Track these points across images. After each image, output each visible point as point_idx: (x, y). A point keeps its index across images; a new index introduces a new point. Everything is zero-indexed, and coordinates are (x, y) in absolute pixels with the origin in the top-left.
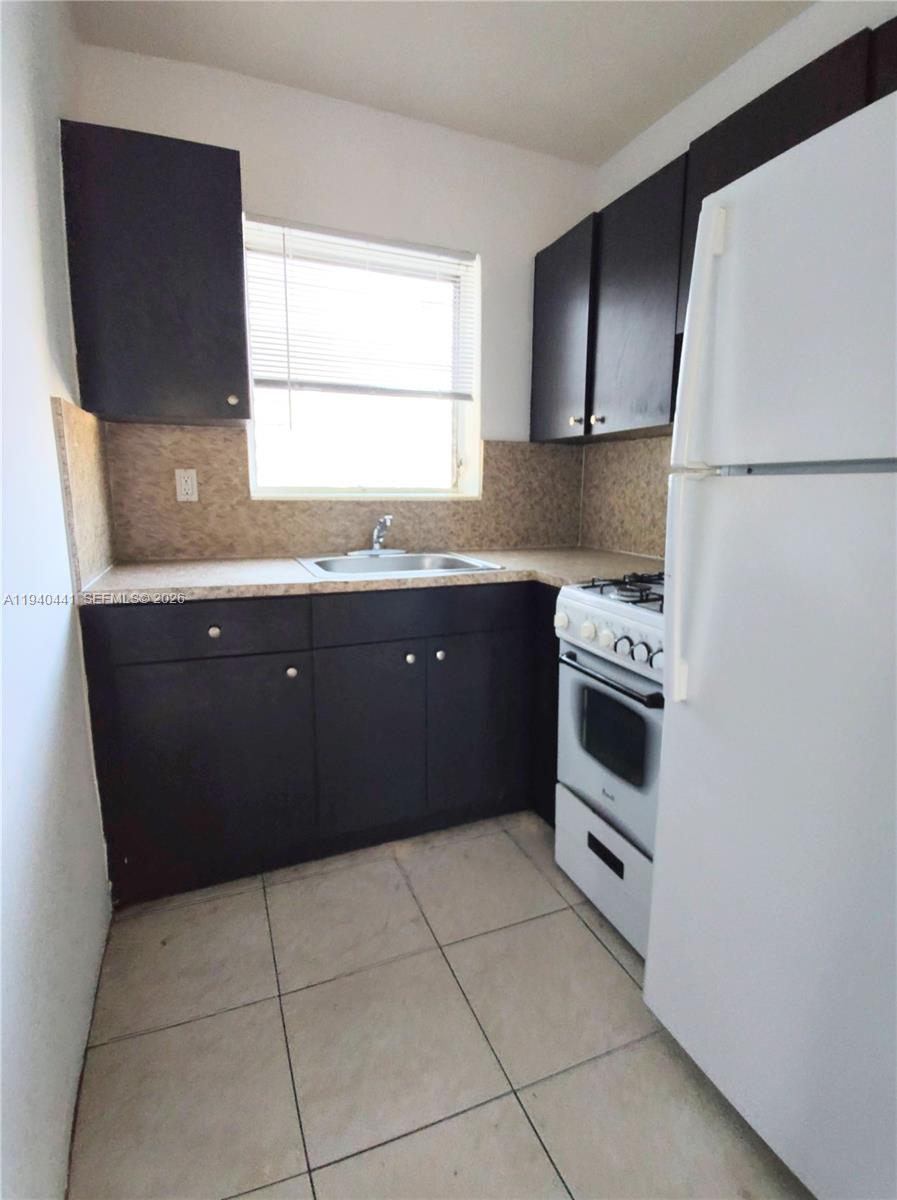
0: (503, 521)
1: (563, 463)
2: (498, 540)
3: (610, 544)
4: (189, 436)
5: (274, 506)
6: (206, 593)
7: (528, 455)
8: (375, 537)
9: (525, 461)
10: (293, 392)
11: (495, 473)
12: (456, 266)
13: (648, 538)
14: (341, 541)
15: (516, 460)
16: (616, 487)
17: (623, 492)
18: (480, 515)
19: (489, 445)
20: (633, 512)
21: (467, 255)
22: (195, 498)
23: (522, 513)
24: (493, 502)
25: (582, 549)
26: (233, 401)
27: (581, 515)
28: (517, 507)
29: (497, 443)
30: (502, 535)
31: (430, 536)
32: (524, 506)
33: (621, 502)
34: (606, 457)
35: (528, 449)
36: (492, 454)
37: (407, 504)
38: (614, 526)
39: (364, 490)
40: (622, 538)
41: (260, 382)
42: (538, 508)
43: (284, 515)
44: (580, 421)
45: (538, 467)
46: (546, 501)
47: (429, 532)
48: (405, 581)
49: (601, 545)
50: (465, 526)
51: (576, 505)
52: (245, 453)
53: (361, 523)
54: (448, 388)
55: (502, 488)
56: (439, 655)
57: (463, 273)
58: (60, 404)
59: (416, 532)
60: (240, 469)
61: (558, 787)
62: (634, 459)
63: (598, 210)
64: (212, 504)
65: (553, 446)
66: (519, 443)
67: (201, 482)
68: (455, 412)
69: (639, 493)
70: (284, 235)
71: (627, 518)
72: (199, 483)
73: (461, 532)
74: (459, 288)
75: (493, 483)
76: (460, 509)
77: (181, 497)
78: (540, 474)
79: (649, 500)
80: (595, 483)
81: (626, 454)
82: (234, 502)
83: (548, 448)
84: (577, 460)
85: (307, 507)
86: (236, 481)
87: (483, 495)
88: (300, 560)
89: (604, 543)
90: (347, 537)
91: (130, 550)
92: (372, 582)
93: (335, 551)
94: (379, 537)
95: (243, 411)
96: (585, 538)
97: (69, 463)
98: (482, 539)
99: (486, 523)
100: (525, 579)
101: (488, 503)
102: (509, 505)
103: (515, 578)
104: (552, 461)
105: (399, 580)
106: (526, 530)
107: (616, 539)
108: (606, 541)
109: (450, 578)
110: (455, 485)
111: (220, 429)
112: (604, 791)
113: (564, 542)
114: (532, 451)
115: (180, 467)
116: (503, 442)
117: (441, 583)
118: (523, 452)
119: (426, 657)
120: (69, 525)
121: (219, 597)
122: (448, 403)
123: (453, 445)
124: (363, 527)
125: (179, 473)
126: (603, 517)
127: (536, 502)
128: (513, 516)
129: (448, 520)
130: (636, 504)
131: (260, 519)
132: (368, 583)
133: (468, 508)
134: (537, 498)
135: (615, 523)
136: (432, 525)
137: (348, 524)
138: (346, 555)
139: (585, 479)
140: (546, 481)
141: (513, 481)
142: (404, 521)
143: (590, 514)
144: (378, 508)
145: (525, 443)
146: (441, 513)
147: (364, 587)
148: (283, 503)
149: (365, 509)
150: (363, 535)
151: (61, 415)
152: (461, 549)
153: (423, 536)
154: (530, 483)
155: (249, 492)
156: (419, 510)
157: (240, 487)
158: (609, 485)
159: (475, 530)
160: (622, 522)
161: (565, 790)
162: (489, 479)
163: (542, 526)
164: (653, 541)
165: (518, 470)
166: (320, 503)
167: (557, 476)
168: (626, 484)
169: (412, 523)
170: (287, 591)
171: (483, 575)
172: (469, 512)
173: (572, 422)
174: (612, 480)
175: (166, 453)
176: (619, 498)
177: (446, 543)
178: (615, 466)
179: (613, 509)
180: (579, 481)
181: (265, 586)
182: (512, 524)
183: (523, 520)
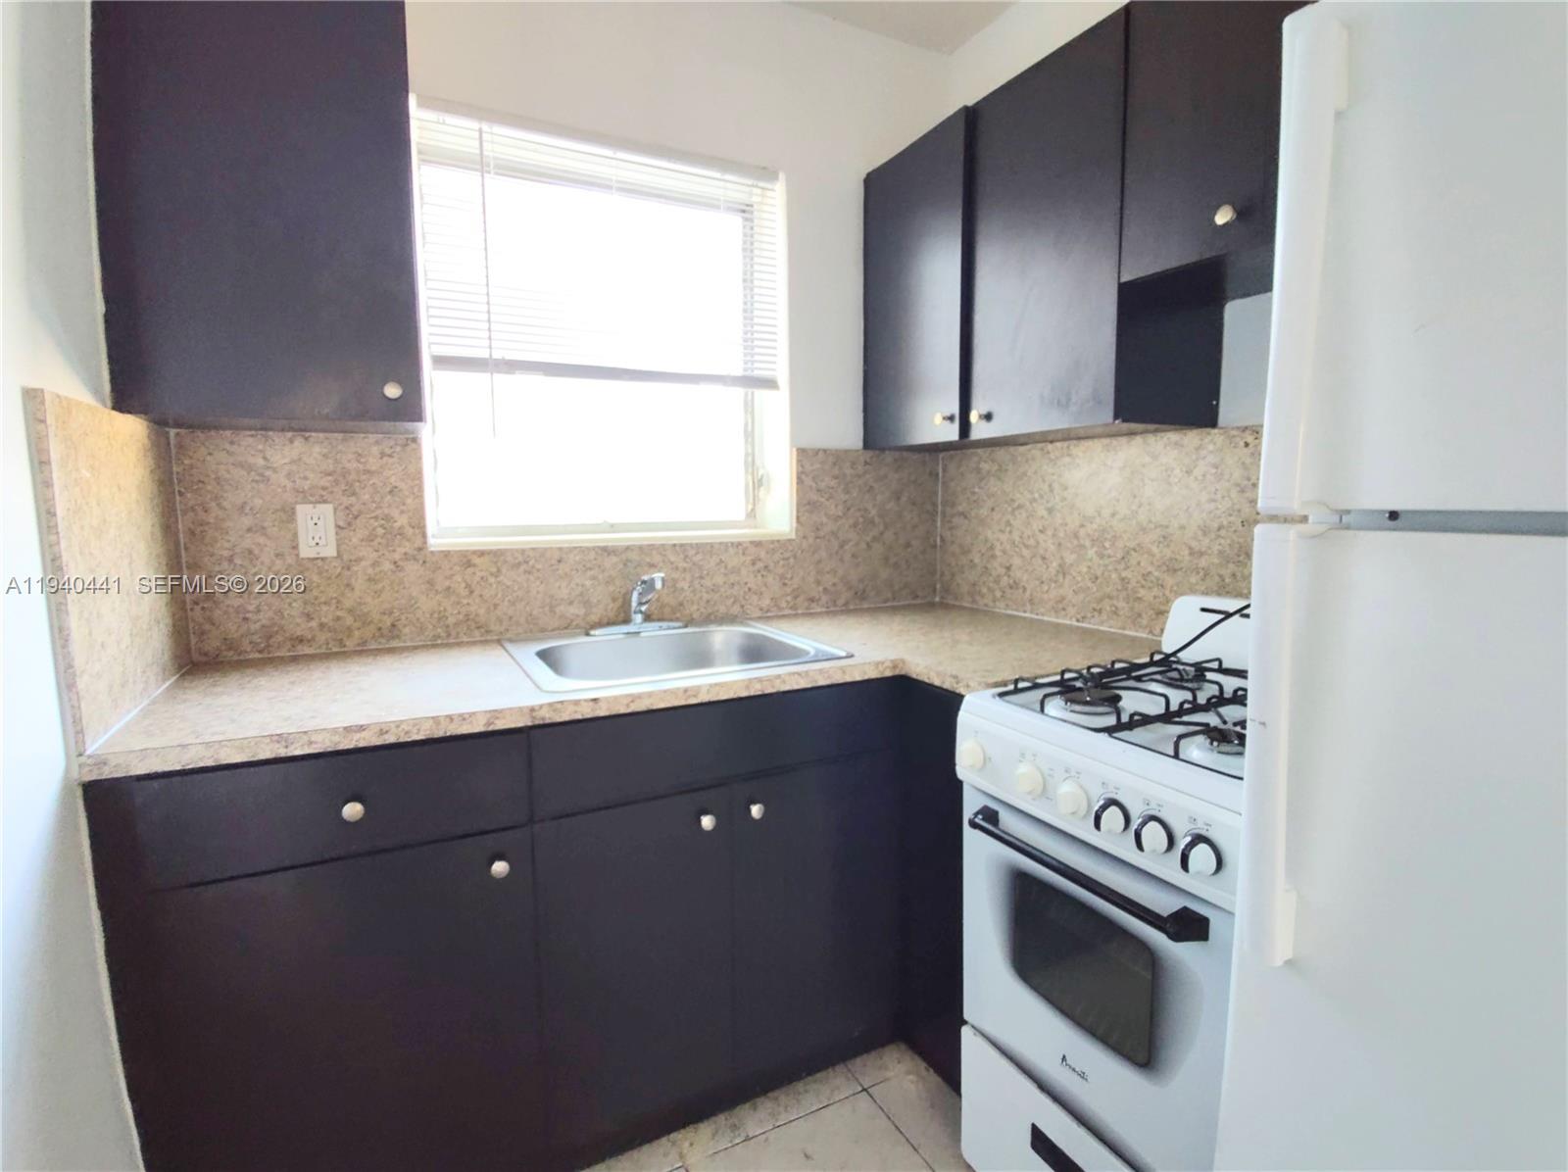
0: (827, 569)
1: (913, 478)
2: (820, 599)
3: (988, 600)
4: (317, 449)
5: (467, 559)
6: (336, 738)
7: (860, 468)
8: (634, 604)
9: (859, 476)
10: (497, 376)
11: (814, 497)
12: (748, 189)
13: (1053, 594)
14: (576, 610)
15: (845, 475)
16: (996, 516)
17: (1008, 523)
18: (792, 560)
19: (803, 454)
20: (1026, 552)
21: (765, 173)
22: (330, 551)
23: (854, 556)
24: (811, 540)
25: (945, 606)
26: (392, 391)
27: (938, 556)
28: (847, 547)
29: (817, 452)
30: (825, 589)
31: (716, 597)
32: (857, 544)
33: (1004, 537)
34: (978, 470)
35: (862, 459)
36: (808, 468)
37: (681, 548)
38: (994, 573)
39: (613, 528)
40: (1008, 591)
41: (440, 361)
42: (878, 548)
43: (483, 574)
44: (951, 418)
45: (875, 485)
46: (889, 536)
47: (715, 589)
48: (697, 689)
49: (974, 601)
50: (770, 579)
51: (931, 540)
52: (417, 477)
53: (609, 581)
54: (738, 371)
55: (825, 520)
56: (756, 811)
57: (759, 199)
58: (43, 402)
59: (694, 591)
60: (409, 501)
61: (965, 1031)
62: (1025, 474)
63: (970, 102)
64: (359, 560)
65: (897, 454)
66: (846, 451)
67: (341, 524)
68: (749, 407)
69: (1036, 525)
70: (481, 131)
71: (1016, 561)
72: (338, 527)
73: (764, 589)
74: (752, 220)
75: (811, 512)
76: (763, 554)
77: (306, 551)
78: (879, 498)
79: (1054, 535)
80: (960, 508)
81: (1010, 467)
82: (397, 556)
83: (889, 457)
84: (931, 474)
85: (521, 559)
86: (402, 521)
87: (797, 530)
88: (508, 646)
89: (978, 598)
90: (587, 603)
91: (213, 643)
92: (639, 696)
93: (567, 627)
94: (641, 604)
95: (410, 408)
96: (946, 590)
97: (60, 511)
98: (796, 598)
99: (802, 573)
100: (888, 673)
101: (805, 544)
102: (835, 544)
103: (873, 674)
104: (897, 476)
105: (686, 690)
106: (861, 580)
107: (998, 594)
108: (983, 596)
109: (769, 679)
110: (752, 514)
111: (372, 438)
112: (1064, 1058)
113: (917, 597)
114: (866, 463)
115: (305, 501)
116: (825, 451)
117: (756, 690)
118: (853, 464)
119: (733, 817)
120: (61, 630)
121: (362, 744)
122: (739, 393)
123: (747, 455)
124: (611, 588)
125: (303, 511)
126: (977, 561)
127: (875, 539)
128: (842, 560)
129: (744, 572)
130: (1032, 542)
131: (441, 583)
132: (634, 698)
133: (774, 550)
134: (875, 532)
135: (997, 568)
136: (719, 580)
137: (588, 583)
138: (588, 634)
139: (945, 503)
140: (888, 507)
141: (840, 507)
142: (675, 575)
143: (953, 554)
144: (634, 556)
145: (858, 451)
146: (734, 561)
147: (628, 705)
148: (482, 554)
149: (614, 559)
150: (614, 600)
151: (43, 421)
152: (765, 617)
153: (706, 596)
154: (866, 510)
155: (424, 535)
156: (700, 557)
157: (409, 531)
158: (984, 512)
159: (785, 584)
160: (1008, 568)
161: (980, 1040)
162: (806, 506)
163: (884, 574)
164: (1063, 599)
165: (847, 491)
166: (541, 553)
167: (904, 499)
168: (1014, 510)
169: (688, 577)
170: (489, 724)
171: (821, 671)
172: (777, 556)
173: (938, 419)
174: (990, 503)
175: (279, 478)
176: (1002, 531)
177: (742, 606)
178: (993, 485)
179: (992, 548)
180: (935, 505)
181: (450, 718)
182: (841, 572)
183: (858, 565)
